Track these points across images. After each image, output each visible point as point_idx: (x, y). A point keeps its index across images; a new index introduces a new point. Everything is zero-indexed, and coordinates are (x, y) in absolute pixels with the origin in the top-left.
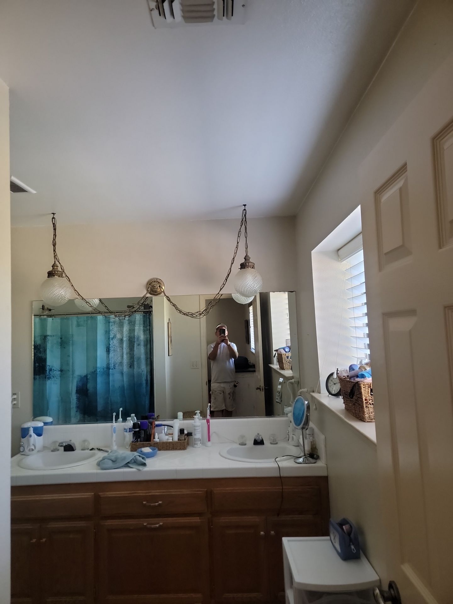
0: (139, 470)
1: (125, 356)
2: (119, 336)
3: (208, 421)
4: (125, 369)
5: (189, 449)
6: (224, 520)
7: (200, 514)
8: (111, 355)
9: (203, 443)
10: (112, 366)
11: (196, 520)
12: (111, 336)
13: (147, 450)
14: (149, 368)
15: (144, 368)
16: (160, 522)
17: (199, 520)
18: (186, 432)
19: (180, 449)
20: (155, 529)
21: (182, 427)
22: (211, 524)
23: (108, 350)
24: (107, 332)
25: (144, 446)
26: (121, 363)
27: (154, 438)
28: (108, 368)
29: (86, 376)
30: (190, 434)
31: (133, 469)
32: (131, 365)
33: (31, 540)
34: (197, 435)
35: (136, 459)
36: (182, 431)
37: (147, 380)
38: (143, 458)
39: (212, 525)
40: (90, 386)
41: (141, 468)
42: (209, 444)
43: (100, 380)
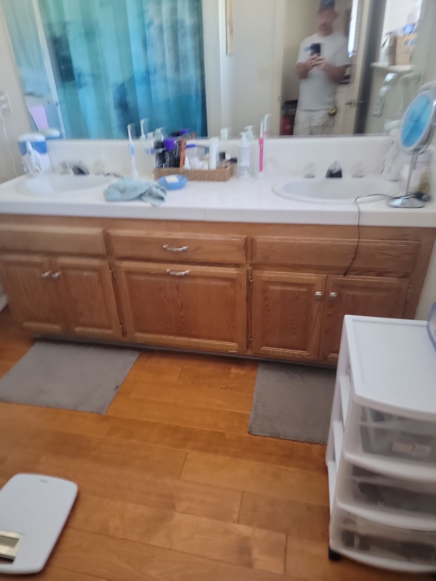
0: (154, 206)
1: (167, 55)
2: (156, 22)
3: (261, 142)
4: (170, 73)
5: (232, 182)
6: (268, 274)
7: (237, 265)
8: (150, 52)
9: (253, 174)
10: (152, 69)
11: (231, 271)
12: (147, 21)
13: (172, 179)
14: (199, 72)
15: (192, 73)
16: (187, 270)
17: (235, 272)
18: (228, 157)
19: (219, 180)
20: (181, 277)
21: (222, 150)
22: (250, 277)
23: (145, 45)
24: (141, 14)
25: (170, 174)
26: (163, 65)
27: (184, 164)
28: (148, 73)
29: (123, 85)
30: (234, 161)
31: (147, 203)
32: (177, 68)
33: (44, 273)
34: (244, 162)
35: (151, 191)
36: (222, 156)
37: (197, 90)
38: (163, 190)
39: (251, 279)
40: (129, 98)
41: (157, 203)
42: (261, 175)
43: (140, 90)
